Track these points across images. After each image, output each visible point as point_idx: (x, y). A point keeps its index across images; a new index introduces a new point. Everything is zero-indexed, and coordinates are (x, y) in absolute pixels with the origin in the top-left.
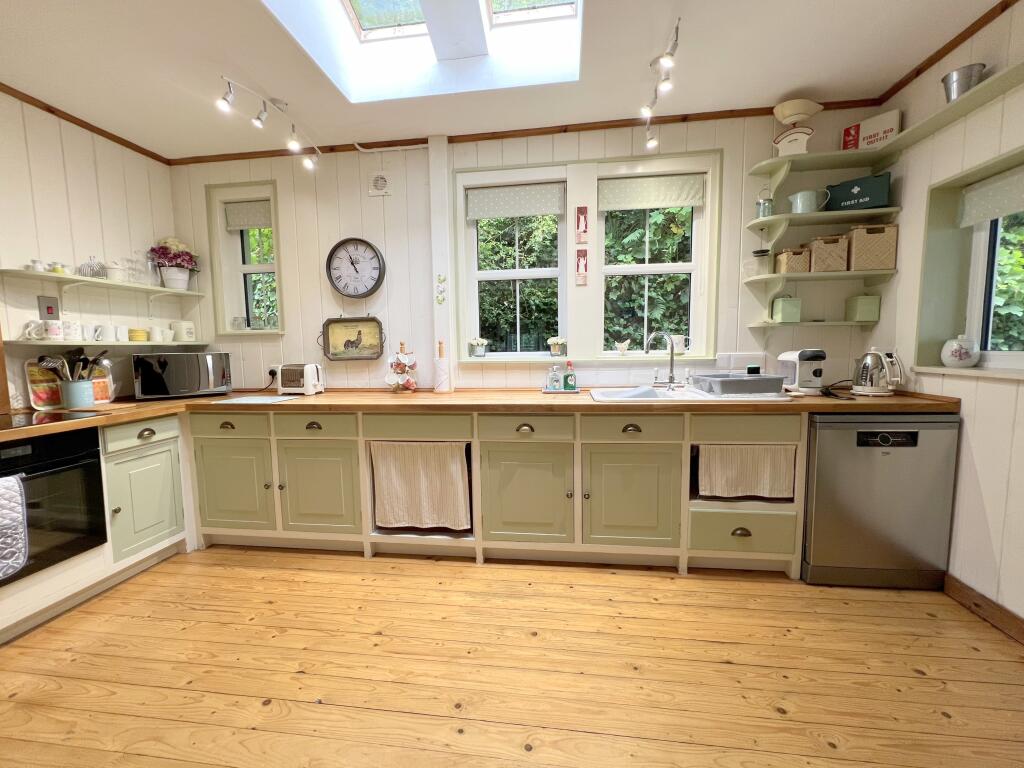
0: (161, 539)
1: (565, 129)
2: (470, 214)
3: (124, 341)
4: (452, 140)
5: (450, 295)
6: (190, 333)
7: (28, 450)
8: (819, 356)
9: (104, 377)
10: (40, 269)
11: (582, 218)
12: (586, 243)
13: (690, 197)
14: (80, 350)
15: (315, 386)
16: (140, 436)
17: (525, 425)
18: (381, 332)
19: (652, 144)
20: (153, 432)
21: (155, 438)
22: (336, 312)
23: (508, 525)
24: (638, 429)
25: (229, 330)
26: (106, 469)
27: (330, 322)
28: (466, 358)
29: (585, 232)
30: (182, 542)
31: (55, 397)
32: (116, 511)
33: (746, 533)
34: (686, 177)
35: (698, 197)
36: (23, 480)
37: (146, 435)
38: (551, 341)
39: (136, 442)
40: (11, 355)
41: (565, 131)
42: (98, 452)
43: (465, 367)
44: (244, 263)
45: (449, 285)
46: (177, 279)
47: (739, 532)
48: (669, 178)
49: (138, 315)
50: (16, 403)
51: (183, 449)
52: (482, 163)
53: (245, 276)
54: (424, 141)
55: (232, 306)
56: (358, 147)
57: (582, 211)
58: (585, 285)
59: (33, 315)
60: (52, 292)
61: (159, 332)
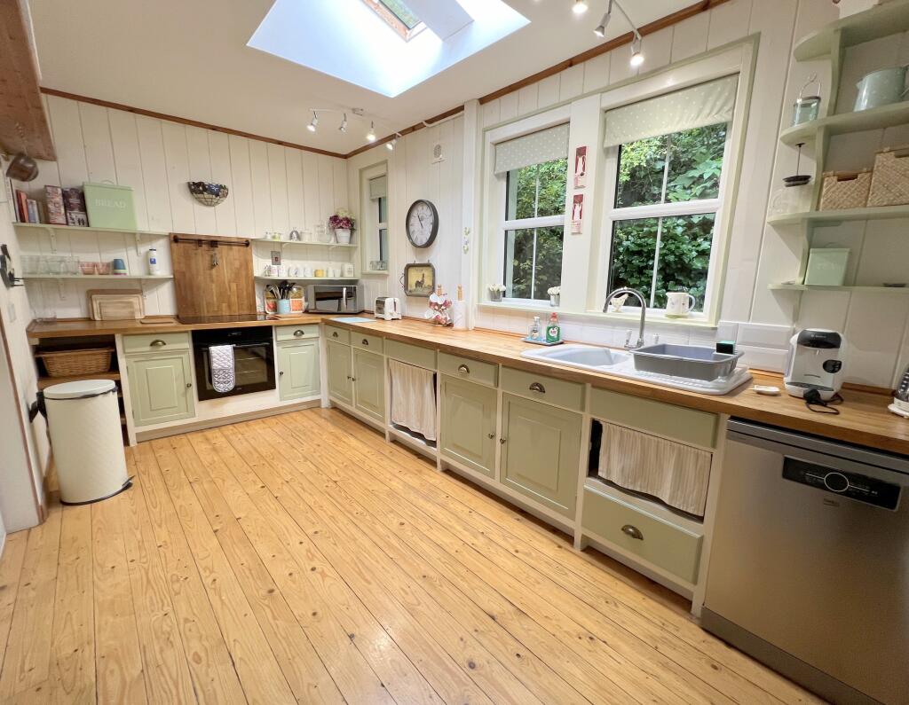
0: (307, 395)
1: (571, 63)
2: (497, 168)
3: (310, 277)
4: (483, 101)
5: (474, 246)
6: (349, 272)
7: (240, 333)
8: (830, 341)
9: (301, 297)
10: (269, 238)
11: (580, 159)
12: (583, 187)
13: (715, 111)
14: (285, 282)
15: (391, 314)
16: (295, 334)
17: (463, 366)
18: (434, 275)
19: (637, 61)
20: (302, 333)
21: (304, 336)
22: (412, 259)
23: (456, 447)
24: (542, 390)
25: (368, 269)
26: (277, 350)
27: (409, 267)
28: (487, 302)
29: (582, 175)
30: (319, 401)
31: (275, 308)
32: (281, 373)
33: (637, 535)
34: (711, 85)
35: (726, 108)
36: (234, 348)
37: (299, 334)
38: (551, 291)
39: (293, 337)
40: (259, 283)
41: (571, 65)
42: (272, 340)
43: (484, 310)
44: (380, 222)
45: (473, 237)
46: (344, 235)
47: (631, 530)
48: (689, 91)
49: (322, 260)
50: (259, 309)
51: (321, 344)
52: (504, 118)
53: (380, 231)
54: (461, 108)
55: (372, 253)
56: (425, 124)
57: (581, 152)
58: (579, 233)
59: (269, 262)
60: (277, 250)
61: (331, 270)
